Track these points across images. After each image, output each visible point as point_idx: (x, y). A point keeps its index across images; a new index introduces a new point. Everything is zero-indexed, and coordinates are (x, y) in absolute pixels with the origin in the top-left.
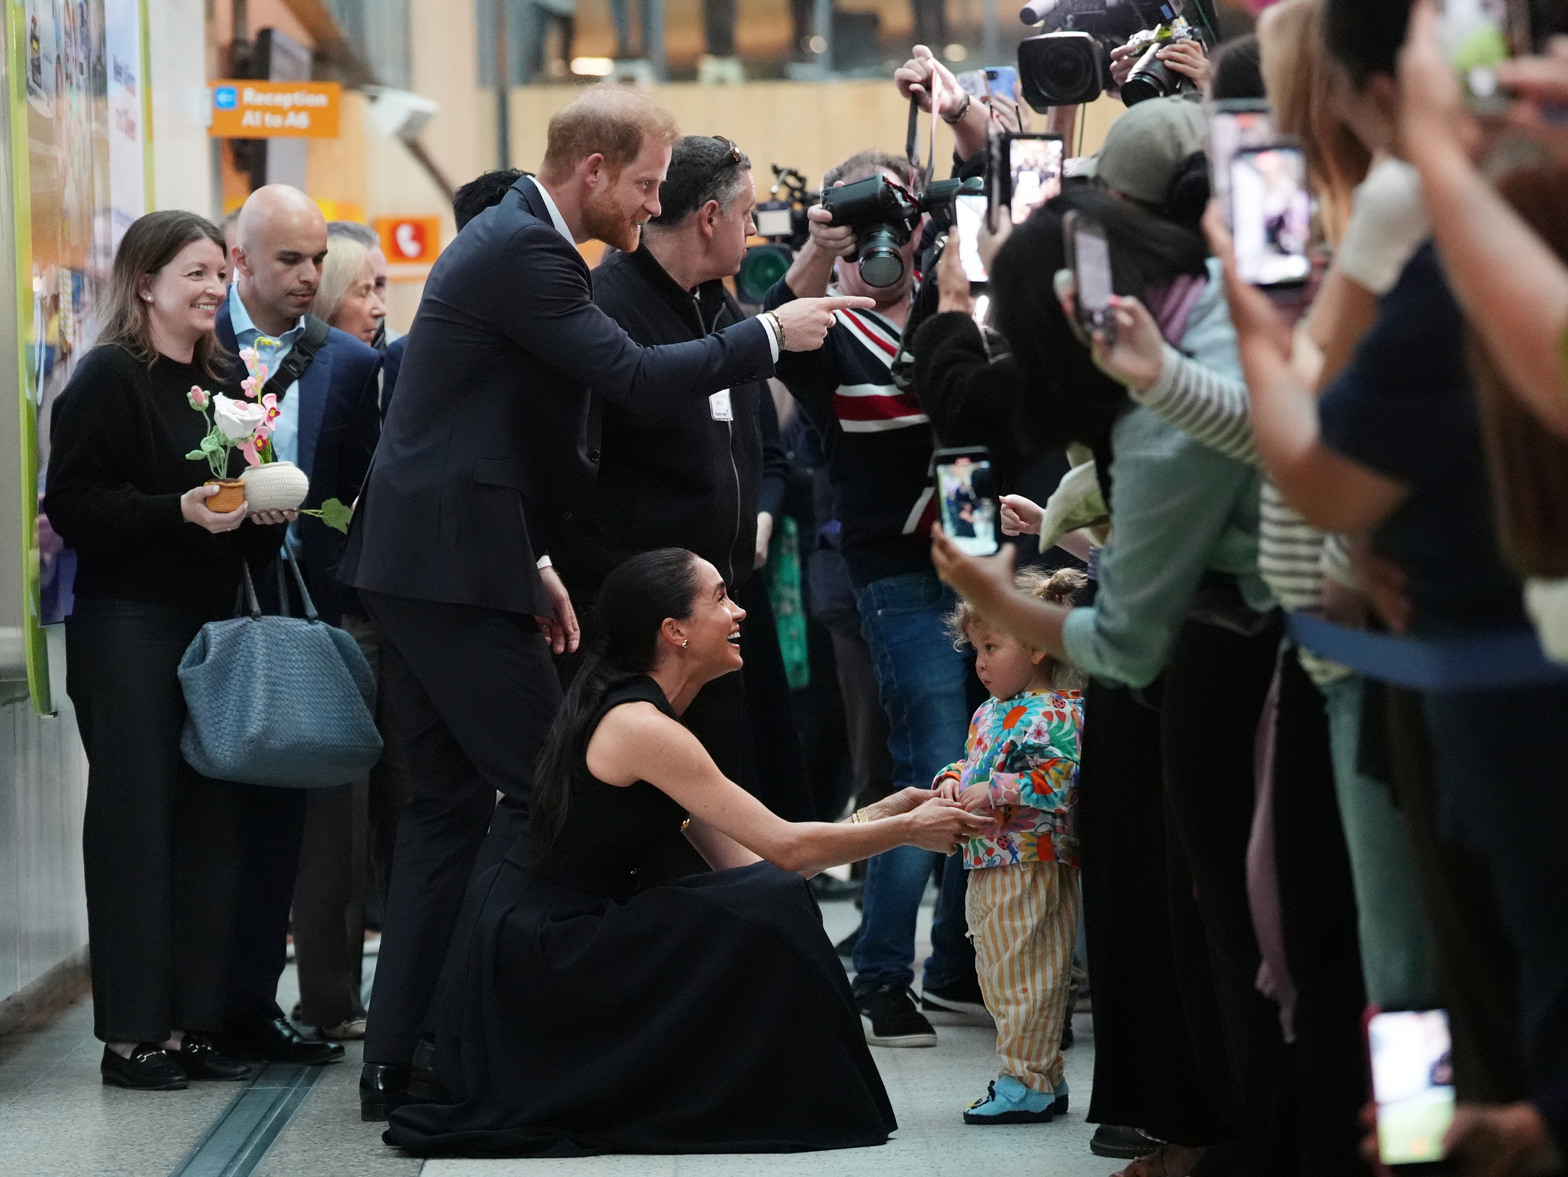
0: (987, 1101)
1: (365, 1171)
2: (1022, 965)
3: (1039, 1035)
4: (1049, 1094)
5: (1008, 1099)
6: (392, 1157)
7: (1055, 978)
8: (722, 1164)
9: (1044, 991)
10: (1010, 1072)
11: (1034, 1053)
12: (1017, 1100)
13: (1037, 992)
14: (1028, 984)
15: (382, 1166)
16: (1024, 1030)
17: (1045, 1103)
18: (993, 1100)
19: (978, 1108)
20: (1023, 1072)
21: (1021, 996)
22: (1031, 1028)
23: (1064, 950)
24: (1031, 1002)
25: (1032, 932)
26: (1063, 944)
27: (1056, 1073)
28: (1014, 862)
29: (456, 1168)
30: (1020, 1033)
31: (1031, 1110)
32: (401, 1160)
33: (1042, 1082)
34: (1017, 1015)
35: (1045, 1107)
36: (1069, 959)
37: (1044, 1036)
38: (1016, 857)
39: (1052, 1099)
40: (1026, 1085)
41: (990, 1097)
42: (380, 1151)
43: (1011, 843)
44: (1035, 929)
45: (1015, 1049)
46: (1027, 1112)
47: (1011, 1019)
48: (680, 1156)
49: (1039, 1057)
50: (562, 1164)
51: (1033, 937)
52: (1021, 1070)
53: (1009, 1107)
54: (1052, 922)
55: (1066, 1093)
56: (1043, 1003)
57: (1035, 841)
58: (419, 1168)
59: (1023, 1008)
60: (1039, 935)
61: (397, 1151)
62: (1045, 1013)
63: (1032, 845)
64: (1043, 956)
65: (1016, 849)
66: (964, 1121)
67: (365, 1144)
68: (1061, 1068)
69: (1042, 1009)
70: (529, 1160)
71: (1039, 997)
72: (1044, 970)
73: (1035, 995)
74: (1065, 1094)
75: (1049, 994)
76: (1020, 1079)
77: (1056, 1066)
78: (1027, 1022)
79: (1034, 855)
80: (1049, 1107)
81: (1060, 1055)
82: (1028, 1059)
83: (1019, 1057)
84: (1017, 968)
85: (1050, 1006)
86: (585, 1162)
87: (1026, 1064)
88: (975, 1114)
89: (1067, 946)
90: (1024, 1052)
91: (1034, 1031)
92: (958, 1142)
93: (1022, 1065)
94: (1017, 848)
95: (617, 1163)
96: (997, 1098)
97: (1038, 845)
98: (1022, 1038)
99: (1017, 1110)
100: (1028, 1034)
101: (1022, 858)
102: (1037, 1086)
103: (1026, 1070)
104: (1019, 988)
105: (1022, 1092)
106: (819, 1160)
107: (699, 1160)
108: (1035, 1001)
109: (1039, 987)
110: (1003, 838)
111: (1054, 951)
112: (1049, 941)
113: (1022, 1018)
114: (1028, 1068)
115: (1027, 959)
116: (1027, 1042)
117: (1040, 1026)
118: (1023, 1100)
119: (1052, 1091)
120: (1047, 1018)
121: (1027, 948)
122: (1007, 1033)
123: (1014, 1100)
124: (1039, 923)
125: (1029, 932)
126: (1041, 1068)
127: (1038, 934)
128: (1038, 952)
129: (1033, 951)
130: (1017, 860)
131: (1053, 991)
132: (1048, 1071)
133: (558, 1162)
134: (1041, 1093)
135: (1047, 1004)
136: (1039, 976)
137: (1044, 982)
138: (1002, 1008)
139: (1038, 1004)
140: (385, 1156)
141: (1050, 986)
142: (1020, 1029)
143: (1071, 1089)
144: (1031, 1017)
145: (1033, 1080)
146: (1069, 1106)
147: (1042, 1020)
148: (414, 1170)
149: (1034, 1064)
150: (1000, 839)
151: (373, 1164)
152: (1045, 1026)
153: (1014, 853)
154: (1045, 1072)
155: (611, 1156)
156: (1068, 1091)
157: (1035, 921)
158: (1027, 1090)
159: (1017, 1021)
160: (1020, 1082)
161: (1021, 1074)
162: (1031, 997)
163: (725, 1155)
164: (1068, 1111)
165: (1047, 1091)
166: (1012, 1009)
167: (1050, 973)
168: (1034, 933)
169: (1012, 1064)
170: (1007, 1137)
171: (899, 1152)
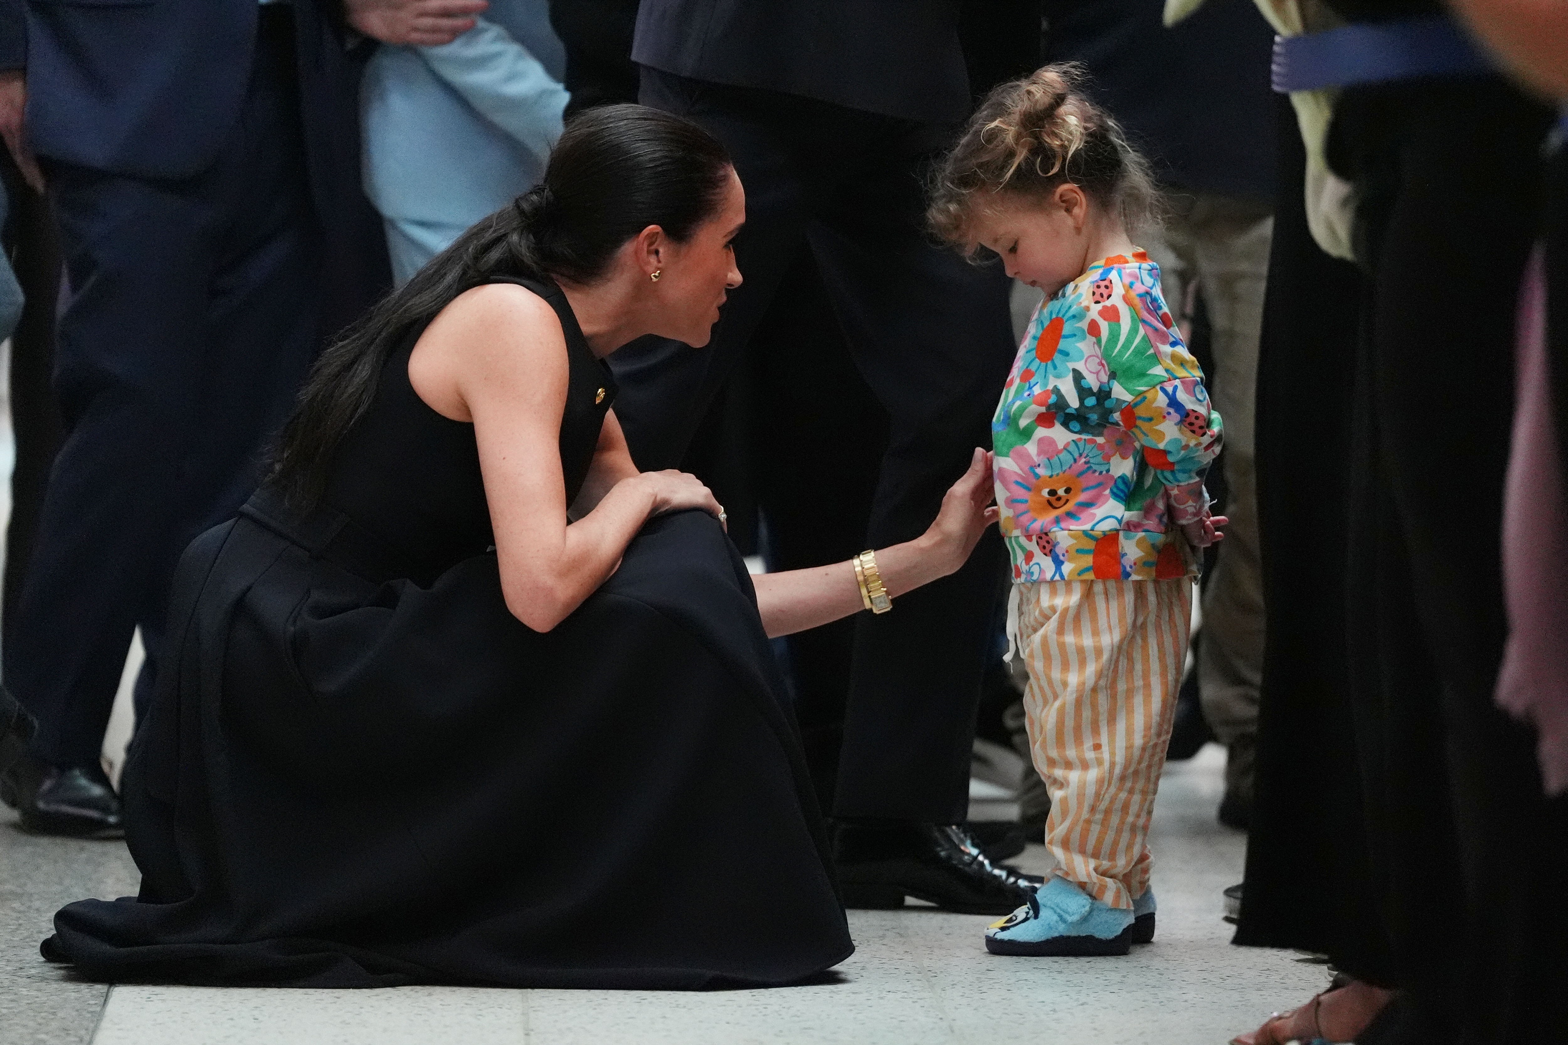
0: (1026, 919)
1: (12, 1001)
2: (1094, 706)
3: (1115, 820)
4: (1125, 911)
5: (1060, 916)
6: (56, 980)
7: (1147, 728)
8: (600, 1004)
9: (1129, 747)
10: (1067, 874)
11: (1106, 848)
12: (1075, 918)
13: (1117, 751)
14: (1104, 739)
15: (39, 994)
16: (1093, 809)
17: (1120, 924)
18: (1036, 916)
19: (1012, 929)
20: (1089, 875)
21: (1090, 755)
22: (1103, 806)
23: (1165, 684)
24: (1107, 765)
25: (1112, 656)
26: (1164, 673)
27: (1138, 878)
28: (1057, 577)
29: (163, 1000)
30: (1085, 815)
31: (1097, 935)
32: (70, 986)
33: (1118, 892)
34: (1082, 786)
35: (1119, 931)
36: (1171, 699)
37: (1122, 822)
38: (1060, 569)
39: (1130, 920)
40: (1090, 895)
41: (1031, 912)
42: (33, 971)
43: (1054, 546)
44: (1115, 649)
45: (1075, 837)
46: (1090, 939)
47: (1070, 791)
48: (529, 990)
49: (1112, 856)
50: (338, 998)
51: (1114, 662)
52: (1085, 873)
53: (1061, 930)
54: (1145, 639)
55: (1151, 911)
56: (1126, 767)
57: (1092, 545)
58: (103, 999)
59: (1093, 774)
60: (1123, 663)
61: (62, 972)
62: (1128, 785)
63: (1086, 552)
64: (1130, 693)
65: (1061, 558)
66: (986, 950)
67: (8, 961)
68: (1146, 871)
69: (1123, 778)
70: (283, 991)
71: (1120, 759)
72: (1130, 711)
73: (1113, 754)
74: (1149, 911)
75: (1137, 753)
76: (1082, 886)
77: (1140, 866)
78: (1098, 796)
79: (1087, 570)
80: (1125, 930)
81: (1146, 852)
82: (1096, 855)
83: (1082, 851)
84: (1087, 714)
85: (1136, 773)
86: (377, 995)
87: (1092, 863)
88: (1006, 938)
89: (1170, 678)
90: (1090, 847)
91: (1108, 812)
92: (980, 982)
93: (1087, 866)
94: (1063, 555)
95: (427, 999)
96: (1043, 913)
97: (1097, 553)
98: (1088, 822)
99: (1074, 933)
100: (1099, 816)
101: (1070, 573)
102: (1109, 898)
103: (1094, 874)
104: (1088, 744)
105: (1084, 906)
106: (757, 1003)
107: (561, 998)
108: (1113, 764)
109: (1121, 743)
110: (1044, 536)
111: (1147, 686)
112: (1138, 667)
113: (1091, 790)
114: (1096, 870)
115: (1103, 700)
116: (1096, 829)
117: (1118, 805)
118: (1085, 919)
119: (1132, 908)
120: (1131, 791)
121: (1102, 683)
122: (1064, 814)
123: (1070, 919)
124: (1122, 641)
125: (1105, 656)
126: (1114, 871)
127: (1121, 658)
128: (1122, 686)
129: (1113, 685)
130: (1062, 576)
131: (1144, 749)
132: (1125, 875)
133: (331, 994)
134: (1114, 909)
135: (1131, 770)
136: (1121, 726)
137: (1130, 732)
138: (1058, 773)
139: (1118, 770)
140: (43, 979)
141: (1138, 741)
142: (1086, 809)
143: (1159, 907)
144: (1105, 789)
145: (1103, 888)
146: (1157, 932)
147: (1123, 795)
148: (93, 1002)
149: (1105, 864)
150: (1040, 538)
151: (24, 991)
152: (1125, 808)
153: (1058, 563)
154: (1121, 877)
155: (418, 988)
156: (1155, 909)
157: (1117, 637)
158: (1092, 904)
159: (1081, 795)
160: (1081, 890)
161: (1083, 878)
162: (1106, 755)
163: (605, 991)
164: (1153, 939)
165: (1125, 908)
166: (1074, 776)
167: (1139, 721)
168: (1115, 657)
169: (1070, 864)
170: (1057, 976)
171: (884, 994)
